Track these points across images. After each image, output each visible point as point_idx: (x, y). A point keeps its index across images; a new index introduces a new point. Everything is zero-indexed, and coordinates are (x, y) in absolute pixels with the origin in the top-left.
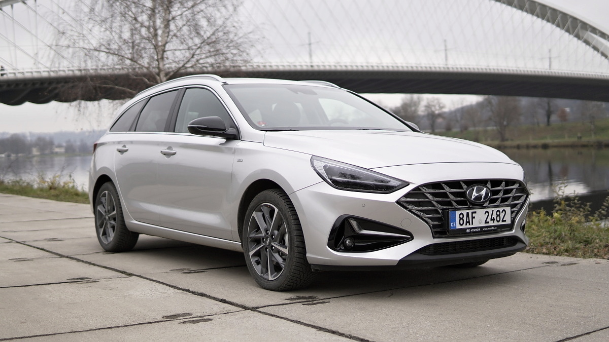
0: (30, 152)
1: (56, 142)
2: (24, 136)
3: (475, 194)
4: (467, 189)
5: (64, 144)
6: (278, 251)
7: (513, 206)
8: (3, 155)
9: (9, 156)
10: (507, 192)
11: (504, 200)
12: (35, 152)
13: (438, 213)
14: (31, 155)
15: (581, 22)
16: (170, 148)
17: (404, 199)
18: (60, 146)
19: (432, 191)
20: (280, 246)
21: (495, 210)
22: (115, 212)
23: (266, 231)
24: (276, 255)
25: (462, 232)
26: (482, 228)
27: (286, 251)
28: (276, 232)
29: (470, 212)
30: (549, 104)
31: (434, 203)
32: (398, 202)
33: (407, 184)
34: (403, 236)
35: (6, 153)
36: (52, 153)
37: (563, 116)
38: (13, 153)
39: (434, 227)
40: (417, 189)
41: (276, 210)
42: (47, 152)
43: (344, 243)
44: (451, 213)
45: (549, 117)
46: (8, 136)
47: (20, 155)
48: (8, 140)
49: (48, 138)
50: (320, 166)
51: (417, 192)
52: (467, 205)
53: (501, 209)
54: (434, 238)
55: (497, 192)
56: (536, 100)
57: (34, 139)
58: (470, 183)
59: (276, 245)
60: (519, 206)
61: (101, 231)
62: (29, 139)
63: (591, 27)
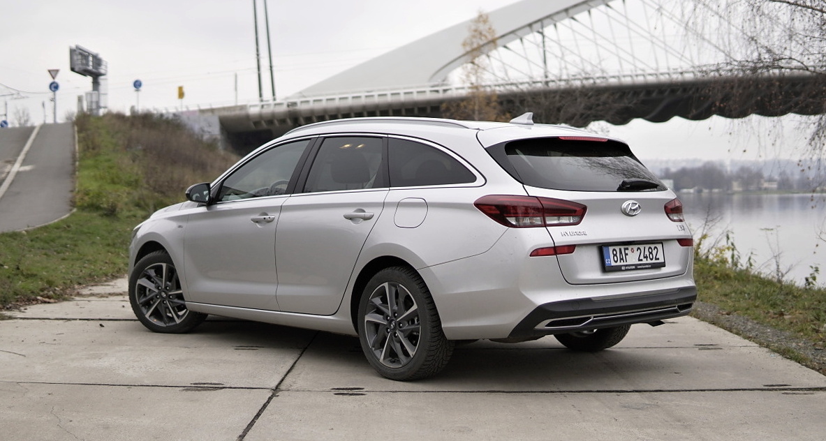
0: (729, 186)
1: (766, 174)
2: (722, 165)
5: (776, 177)
8: (692, 191)
9: (700, 191)
12: (736, 187)
14: (729, 192)
18: (770, 180)
35: (696, 188)
36: (760, 189)
38: (706, 188)
42: (752, 187)
46: (699, 165)
47: (716, 190)
48: (699, 169)
49: (754, 169)
57: (736, 169)
62: (729, 169)
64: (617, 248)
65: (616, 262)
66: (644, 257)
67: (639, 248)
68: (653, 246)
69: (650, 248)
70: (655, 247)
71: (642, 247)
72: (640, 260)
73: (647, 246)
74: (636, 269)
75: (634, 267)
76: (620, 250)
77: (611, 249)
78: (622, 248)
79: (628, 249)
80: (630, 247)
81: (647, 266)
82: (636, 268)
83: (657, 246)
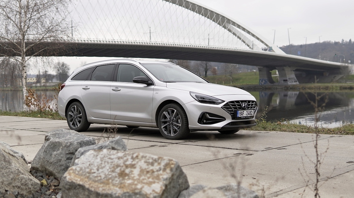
3: (244, 105)
4: (241, 104)
6: (175, 125)
7: (254, 110)
10: (252, 105)
11: (251, 107)
13: (233, 111)
15: (227, 18)
16: (117, 88)
17: (223, 107)
19: (231, 104)
20: (177, 123)
21: (249, 111)
22: (81, 114)
23: (170, 118)
24: (175, 127)
25: (240, 118)
26: (246, 117)
27: (180, 125)
28: (174, 119)
29: (242, 111)
30: (206, 65)
31: (232, 108)
32: (221, 107)
33: (224, 101)
34: (223, 119)
37: (214, 72)
39: (232, 116)
40: (227, 103)
41: (175, 111)
43: (203, 122)
44: (237, 111)
45: (206, 73)
50: (194, 95)
51: (227, 104)
52: (241, 109)
53: (251, 111)
54: (232, 120)
55: (249, 105)
56: (199, 62)
58: (242, 101)
59: (175, 123)
60: (255, 110)
61: (71, 123)
63: (232, 21)
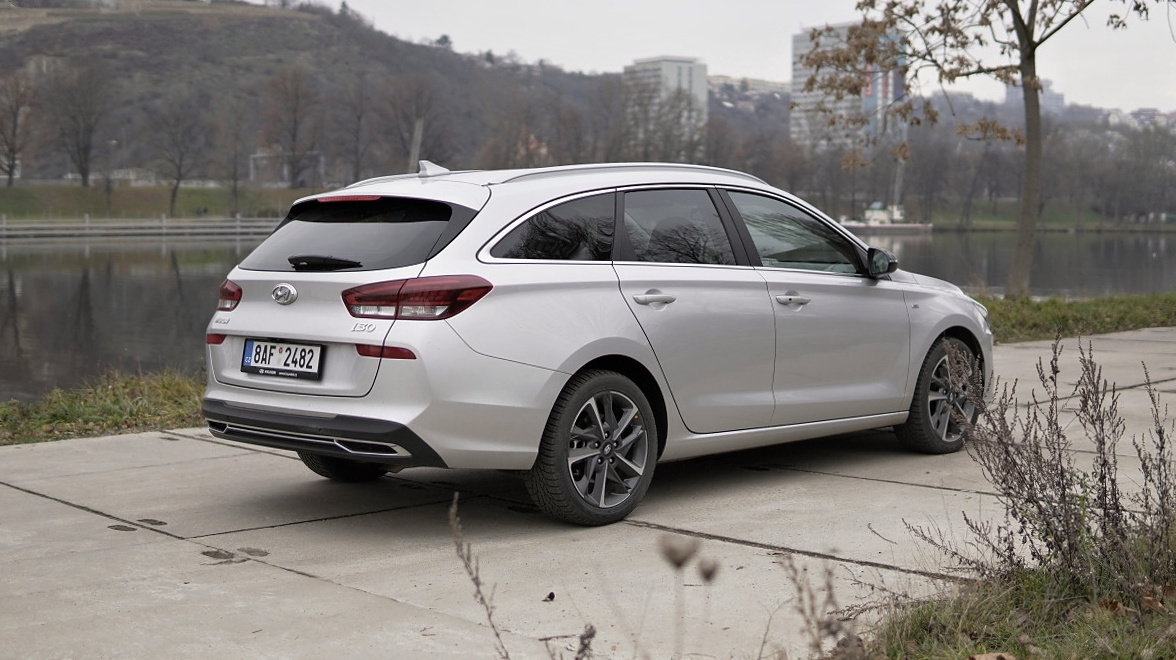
64: (263, 345)
65: (257, 362)
66: (293, 362)
67: (289, 349)
68: (308, 348)
69: (304, 350)
70: (311, 351)
71: (293, 347)
72: (286, 364)
73: (300, 348)
74: (277, 375)
75: (275, 372)
76: (266, 347)
77: (256, 344)
78: (269, 345)
79: (274, 347)
80: (278, 346)
81: (291, 374)
82: (278, 373)
83: (314, 349)
